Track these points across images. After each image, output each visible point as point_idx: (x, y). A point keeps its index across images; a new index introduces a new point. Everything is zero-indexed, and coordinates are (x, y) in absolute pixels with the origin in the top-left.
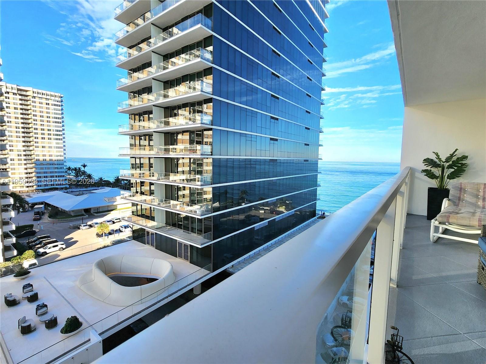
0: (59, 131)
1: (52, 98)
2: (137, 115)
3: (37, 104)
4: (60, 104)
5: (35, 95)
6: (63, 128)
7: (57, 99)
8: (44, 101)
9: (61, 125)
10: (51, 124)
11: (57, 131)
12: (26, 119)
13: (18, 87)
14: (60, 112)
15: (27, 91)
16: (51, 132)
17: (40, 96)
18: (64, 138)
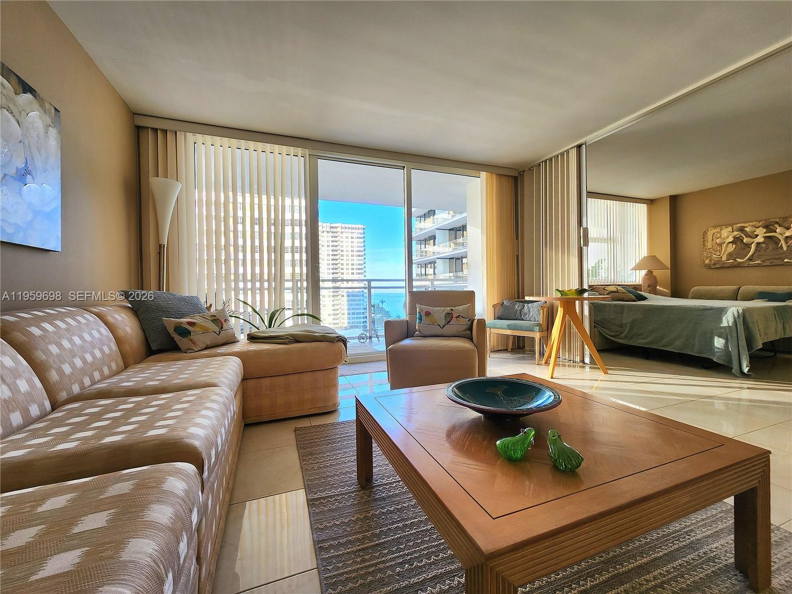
1: (357, 231)
3: (344, 239)
4: (362, 236)
5: (343, 230)
6: (365, 261)
7: (360, 231)
8: (350, 235)
9: (363, 258)
10: (355, 258)
11: (359, 265)
12: (335, 255)
13: (331, 225)
14: (362, 245)
15: (337, 228)
16: (355, 267)
17: (347, 230)
18: (365, 272)
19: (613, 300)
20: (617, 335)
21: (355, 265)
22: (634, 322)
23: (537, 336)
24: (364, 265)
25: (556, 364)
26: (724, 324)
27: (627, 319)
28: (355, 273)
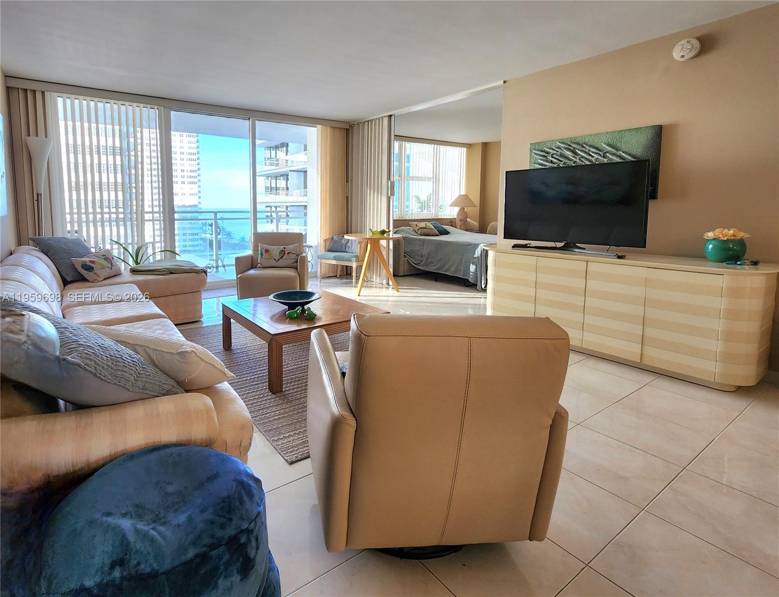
0: (194, 171)
2: (273, 148)
6: (199, 166)
9: (196, 163)
10: (186, 162)
11: (191, 171)
14: (195, 145)
16: (185, 174)
18: (199, 181)
19: (421, 235)
20: (419, 263)
21: (185, 171)
22: (429, 255)
23: (354, 265)
24: (198, 172)
25: (362, 286)
26: (476, 255)
27: (425, 251)
28: (186, 183)
